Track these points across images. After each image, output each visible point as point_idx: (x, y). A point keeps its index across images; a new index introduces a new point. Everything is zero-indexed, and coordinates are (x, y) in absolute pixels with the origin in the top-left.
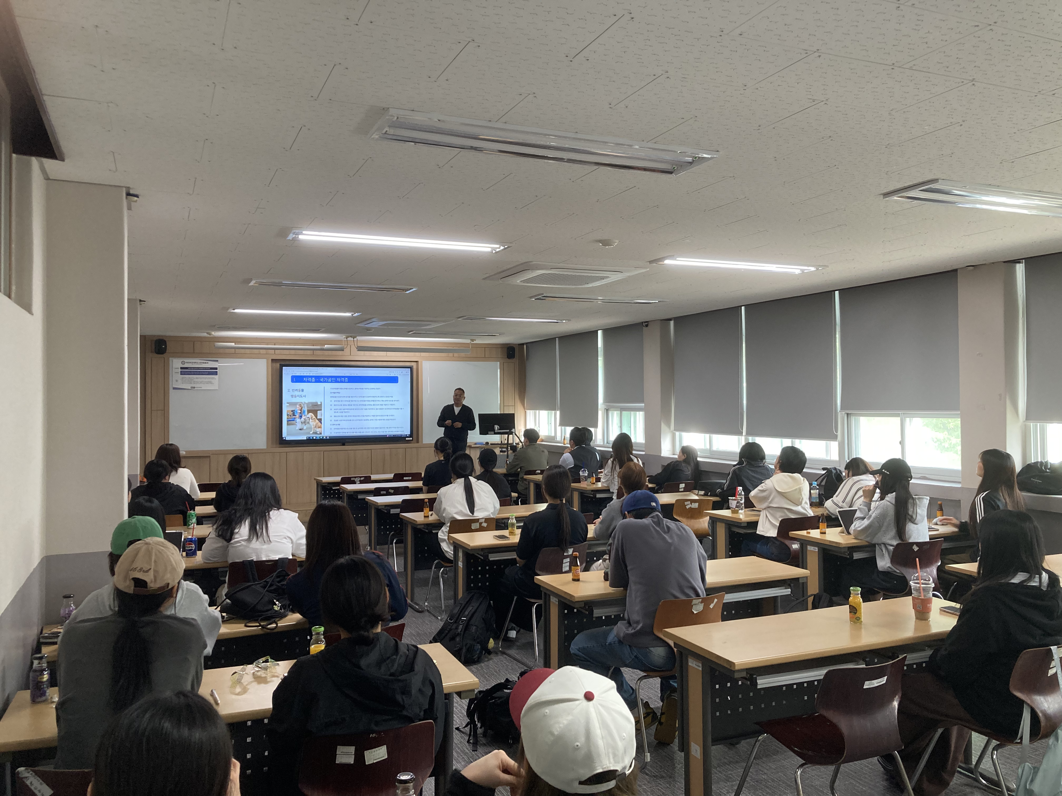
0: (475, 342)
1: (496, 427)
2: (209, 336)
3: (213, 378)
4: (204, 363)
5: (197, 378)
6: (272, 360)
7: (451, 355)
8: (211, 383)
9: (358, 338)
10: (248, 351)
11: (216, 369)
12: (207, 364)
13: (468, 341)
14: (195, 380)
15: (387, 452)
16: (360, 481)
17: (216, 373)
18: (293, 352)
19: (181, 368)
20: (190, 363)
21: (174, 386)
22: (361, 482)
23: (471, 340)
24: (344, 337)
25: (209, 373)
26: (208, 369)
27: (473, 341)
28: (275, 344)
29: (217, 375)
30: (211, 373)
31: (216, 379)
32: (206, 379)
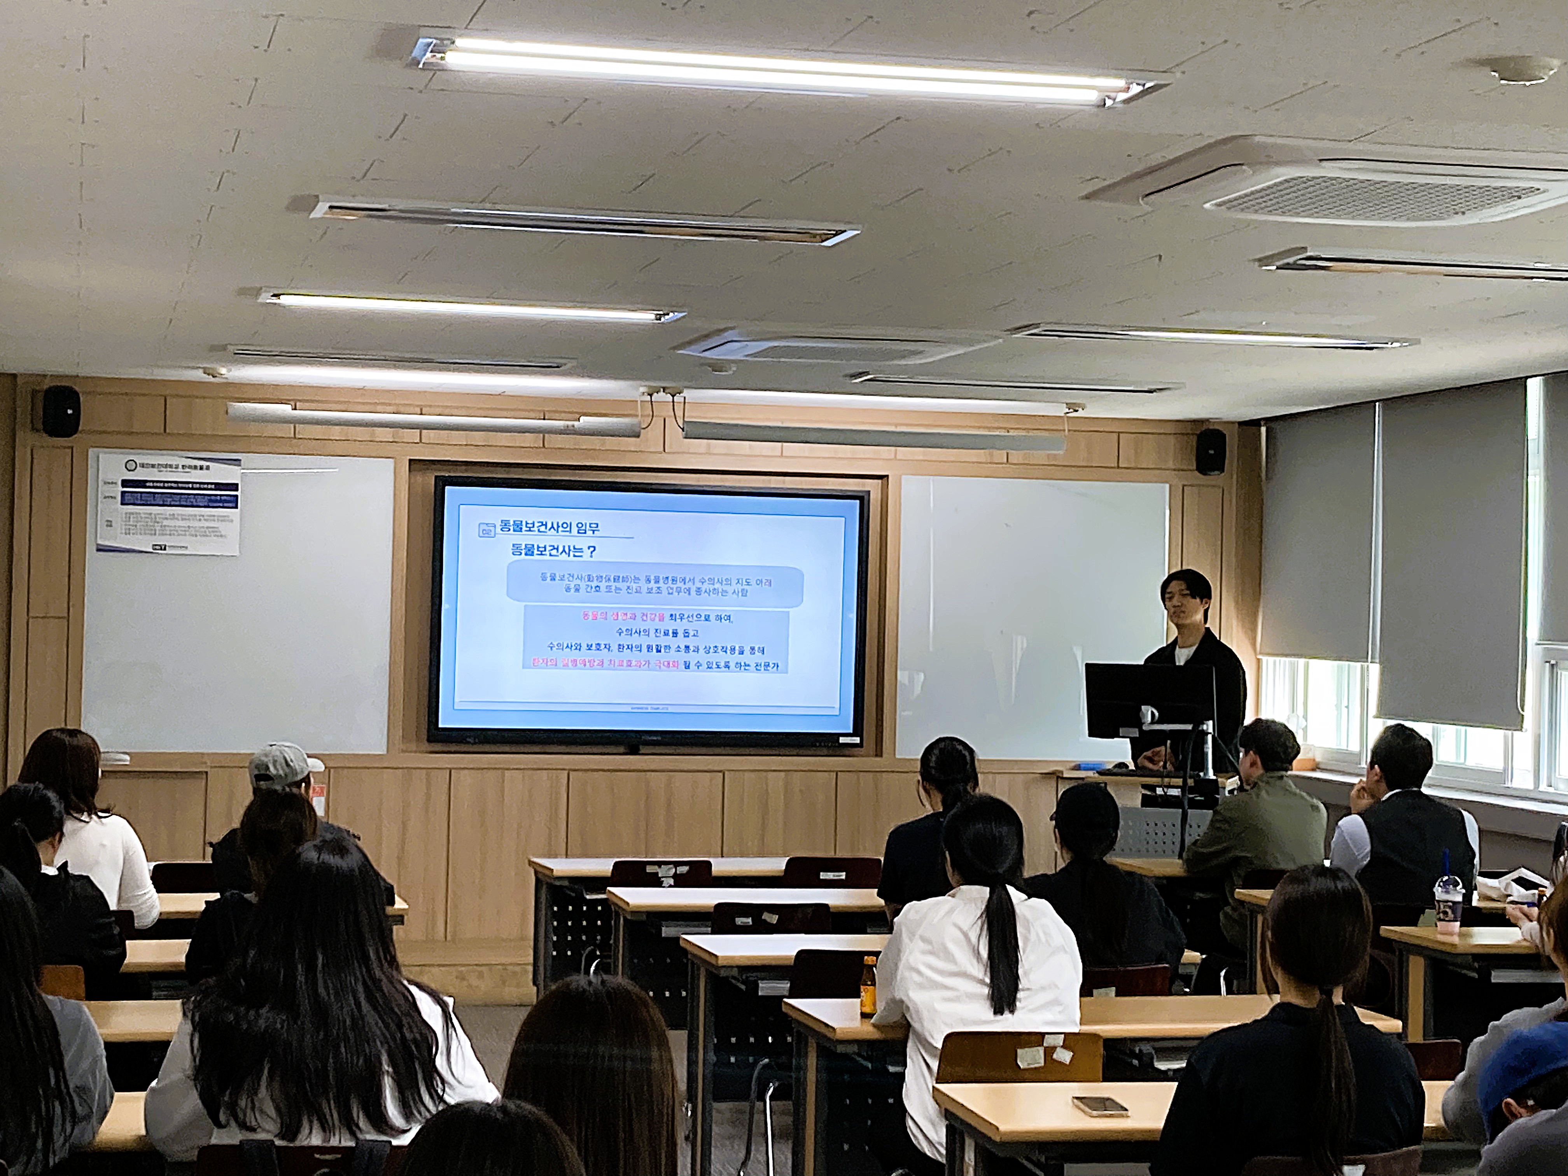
0: (1081, 414)
1: (1148, 712)
2: (210, 379)
3: (223, 519)
4: (195, 467)
5: (173, 517)
6: (410, 460)
7: (1000, 456)
8: (218, 534)
9: (686, 393)
10: (336, 432)
11: (235, 487)
12: (204, 471)
13: (1060, 410)
14: (165, 523)
15: (776, 781)
16: (675, 876)
17: (233, 503)
18: (478, 438)
19: (125, 483)
20: (153, 466)
21: (100, 542)
23: (1070, 406)
24: (642, 389)
25: (210, 501)
26: (210, 486)
27: (1077, 411)
28: (421, 410)
29: (236, 507)
30: (216, 501)
31: (232, 521)
32: (200, 520)
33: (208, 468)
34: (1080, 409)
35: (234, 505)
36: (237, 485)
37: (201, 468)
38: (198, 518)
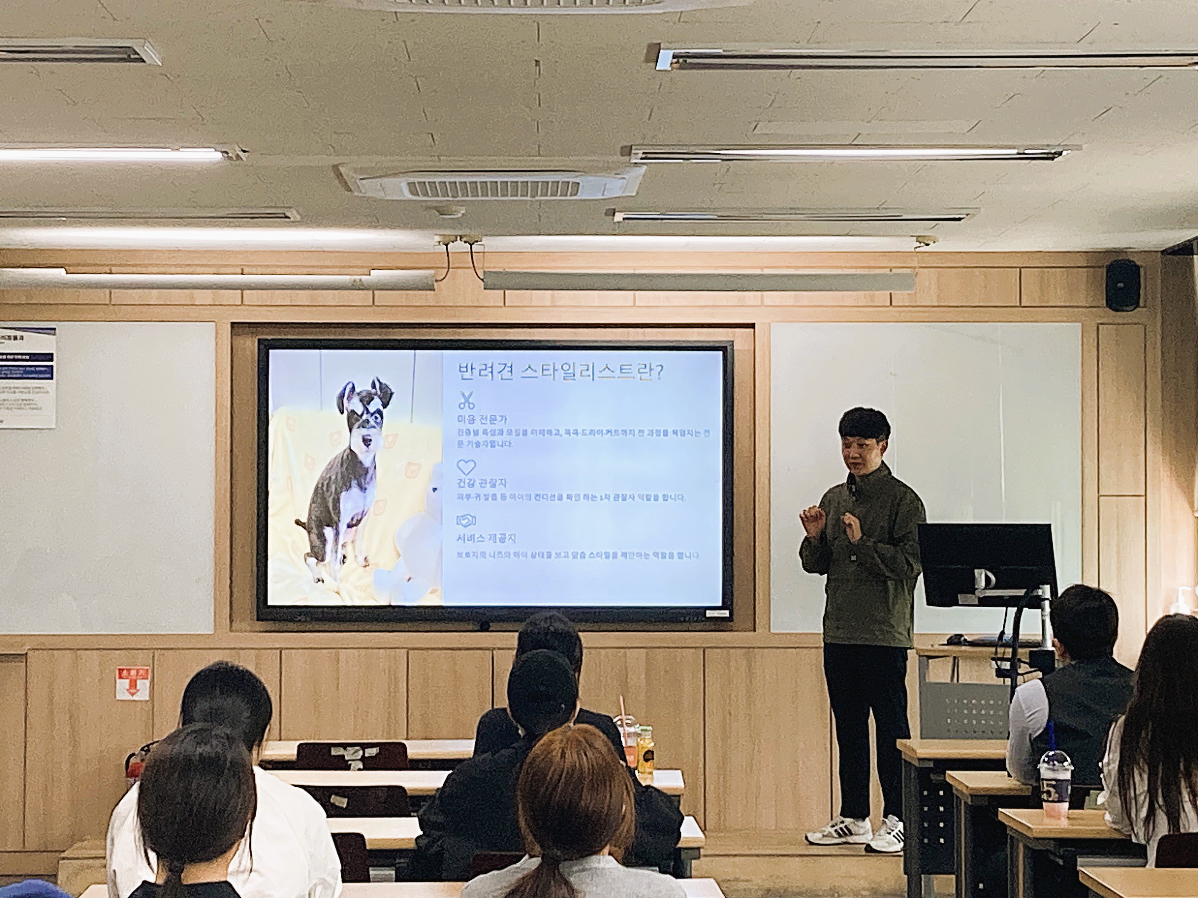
0: (932, 248)
1: (981, 576)
3: (38, 391)
4: (9, 338)
6: (233, 324)
7: (882, 297)
8: (33, 407)
9: (485, 241)
11: (49, 357)
12: (18, 341)
13: (910, 245)
16: (363, 759)
17: (48, 374)
18: (303, 297)
22: (369, 764)
23: (919, 239)
24: (437, 239)
25: (26, 372)
26: (24, 357)
27: (927, 245)
28: (242, 270)
29: (52, 378)
30: (32, 372)
31: (48, 392)
32: (15, 392)
33: (22, 338)
34: (931, 243)
35: (49, 376)
36: (52, 355)
37: (15, 338)
38: (13, 390)
